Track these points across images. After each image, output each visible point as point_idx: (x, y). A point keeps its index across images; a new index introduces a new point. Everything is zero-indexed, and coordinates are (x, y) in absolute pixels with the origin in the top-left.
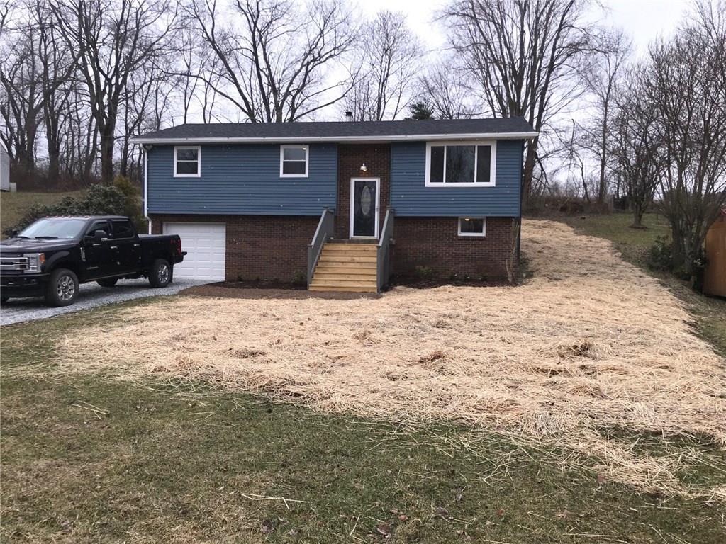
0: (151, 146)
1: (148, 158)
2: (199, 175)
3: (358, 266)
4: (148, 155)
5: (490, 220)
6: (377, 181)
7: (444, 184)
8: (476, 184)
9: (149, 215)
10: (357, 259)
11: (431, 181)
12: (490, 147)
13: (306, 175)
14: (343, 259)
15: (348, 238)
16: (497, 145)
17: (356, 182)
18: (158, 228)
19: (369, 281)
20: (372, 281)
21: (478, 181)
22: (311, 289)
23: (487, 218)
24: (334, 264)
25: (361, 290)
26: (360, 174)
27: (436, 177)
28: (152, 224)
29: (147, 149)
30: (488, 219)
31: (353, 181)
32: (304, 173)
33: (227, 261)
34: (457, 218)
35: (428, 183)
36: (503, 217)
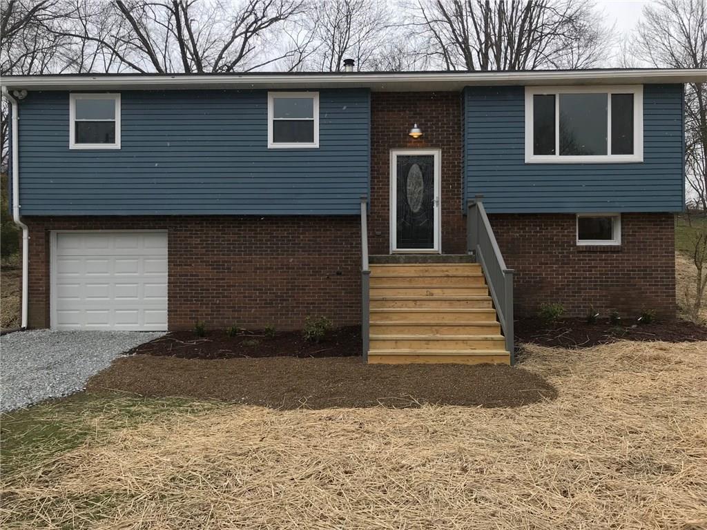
0: (24, 94)
1: (19, 115)
2: (117, 145)
3: (445, 308)
4: (19, 110)
5: (626, 217)
6: (437, 154)
7: (557, 158)
8: (610, 158)
9: (24, 218)
10: (438, 293)
11: (535, 154)
12: (632, 95)
13: (316, 144)
14: (411, 294)
15: (388, 253)
16: (644, 93)
17: (398, 157)
18: (42, 241)
19: (486, 339)
20: (492, 340)
21: (613, 153)
22: (371, 361)
23: (623, 214)
24: (399, 304)
25: (477, 362)
26: (406, 142)
27: (543, 146)
28: (29, 234)
29: (16, 98)
30: (624, 216)
31: (394, 155)
32: (312, 140)
33: (172, 297)
34: (573, 216)
35: (530, 157)
36: (650, 214)
